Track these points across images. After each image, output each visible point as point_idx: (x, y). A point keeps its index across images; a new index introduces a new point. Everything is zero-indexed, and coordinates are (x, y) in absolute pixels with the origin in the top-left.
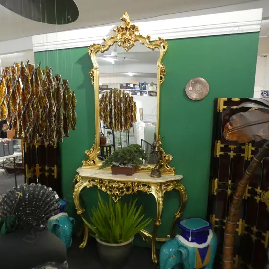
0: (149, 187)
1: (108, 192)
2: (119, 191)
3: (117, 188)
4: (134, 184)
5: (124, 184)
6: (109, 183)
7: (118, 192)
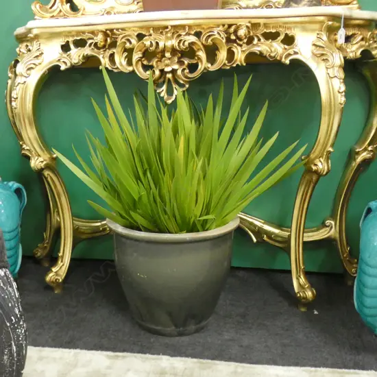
0: (289, 40)
1: (141, 73)
2: (181, 63)
3: (174, 51)
4: (235, 32)
5: (198, 35)
6: (140, 37)
7: (176, 67)
